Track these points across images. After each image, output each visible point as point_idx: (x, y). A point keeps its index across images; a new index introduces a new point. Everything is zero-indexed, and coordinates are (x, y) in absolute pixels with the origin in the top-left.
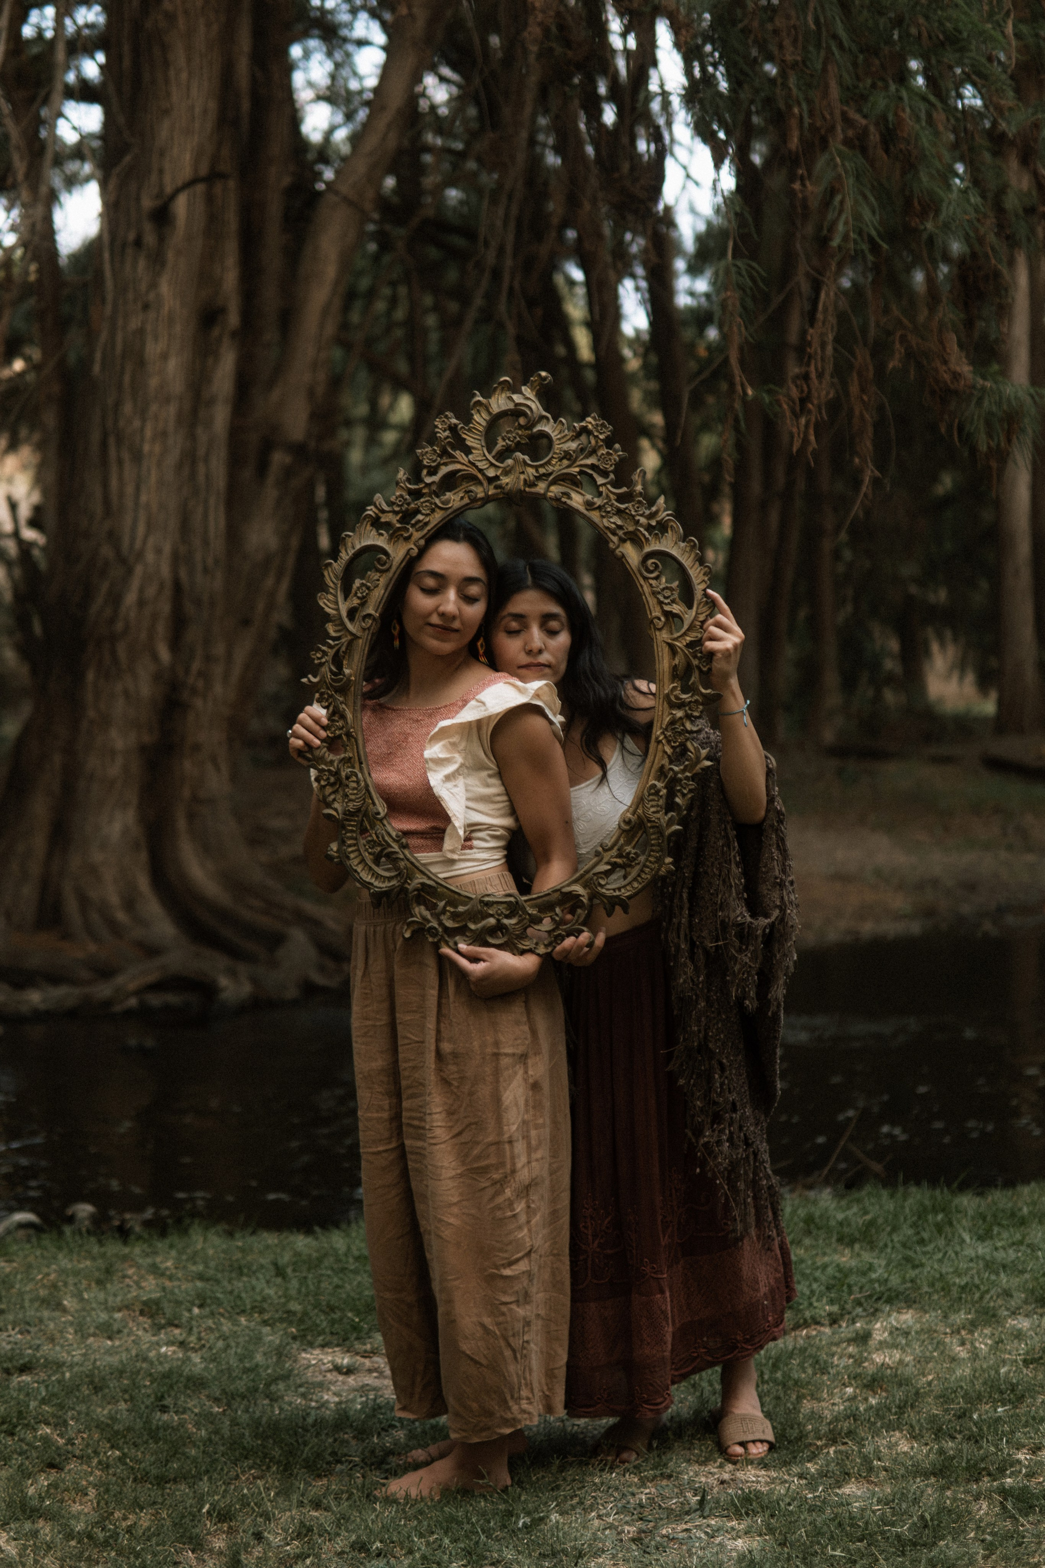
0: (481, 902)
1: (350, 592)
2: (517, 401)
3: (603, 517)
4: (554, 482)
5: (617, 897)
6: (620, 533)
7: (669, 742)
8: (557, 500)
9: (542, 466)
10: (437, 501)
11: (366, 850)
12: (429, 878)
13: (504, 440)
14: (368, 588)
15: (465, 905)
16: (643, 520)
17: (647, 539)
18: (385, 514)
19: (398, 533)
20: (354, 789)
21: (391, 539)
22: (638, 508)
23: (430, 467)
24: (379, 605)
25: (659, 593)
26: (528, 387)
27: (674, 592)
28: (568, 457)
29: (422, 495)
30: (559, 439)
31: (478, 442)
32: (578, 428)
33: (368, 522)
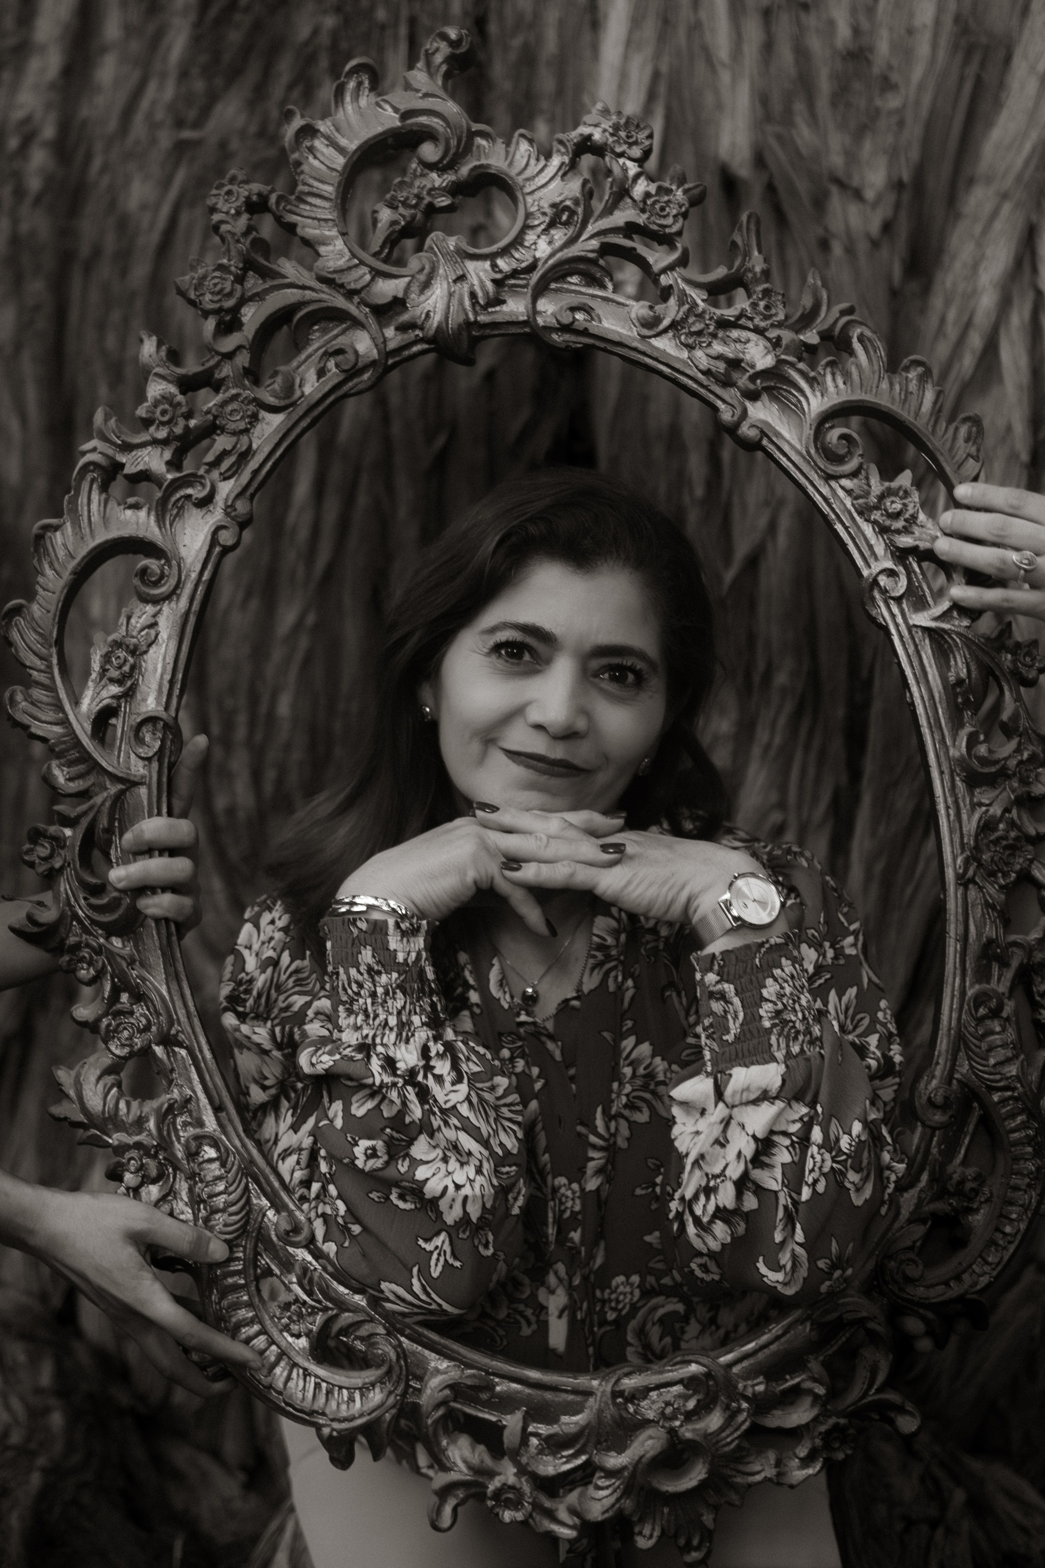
0: (618, 1393)
2: (403, 107)
3: (687, 347)
4: (545, 287)
5: (959, 1298)
6: (739, 379)
7: (990, 877)
8: (562, 328)
10: (259, 392)
13: (393, 208)
14: (134, 651)
15: (575, 1414)
16: (788, 337)
17: (813, 383)
18: (134, 453)
19: (178, 496)
20: (218, 1180)
21: (163, 515)
22: (767, 308)
23: (222, 312)
24: (170, 690)
25: (874, 509)
26: (421, 70)
27: (908, 499)
28: (563, 218)
29: (218, 385)
30: (531, 180)
31: (332, 225)
32: (570, 145)
33: (92, 482)
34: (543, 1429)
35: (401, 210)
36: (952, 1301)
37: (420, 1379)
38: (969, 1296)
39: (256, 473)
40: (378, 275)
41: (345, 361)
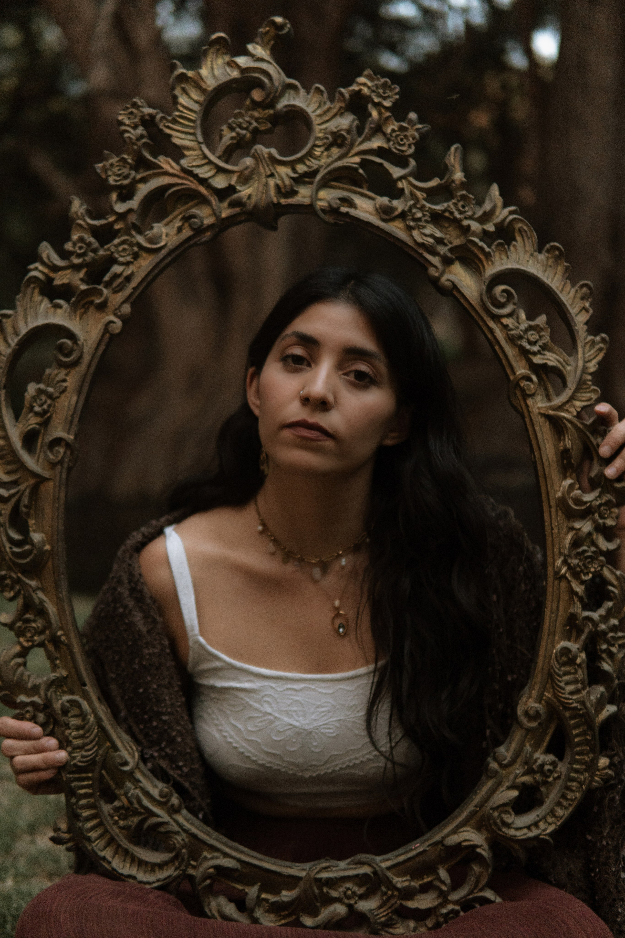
1: (22, 407)
2: (244, 66)
3: (410, 228)
4: (325, 184)
5: (536, 838)
6: (442, 250)
7: (576, 575)
8: (333, 211)
9: (301, 160)
10: (140, 239)
11: (116, 823)
13: (232, 129)
14: (50, 396)
16: (475, 226)
17: (488, 255)
18: (60, 273)
19: (85, 301)
20: (78, 728)
21: (75, 312)
22: (463, 207)
23: (121, 187)
24: (72, 421)
25: (521, 337)
26: (257, 43)
27: (543, 333)
28: (339, 142)
29: (116, 234)
30: (320, 116)
31: (192, 137)
32: (347, 96)
33: (34, 289)
34: (271, 898)
35: (238, 130)
36: (529, 839)
37: (197, 860)
38: (541, 837)
39: (135, 289)
40: (220, 170)
41: (195, 223)
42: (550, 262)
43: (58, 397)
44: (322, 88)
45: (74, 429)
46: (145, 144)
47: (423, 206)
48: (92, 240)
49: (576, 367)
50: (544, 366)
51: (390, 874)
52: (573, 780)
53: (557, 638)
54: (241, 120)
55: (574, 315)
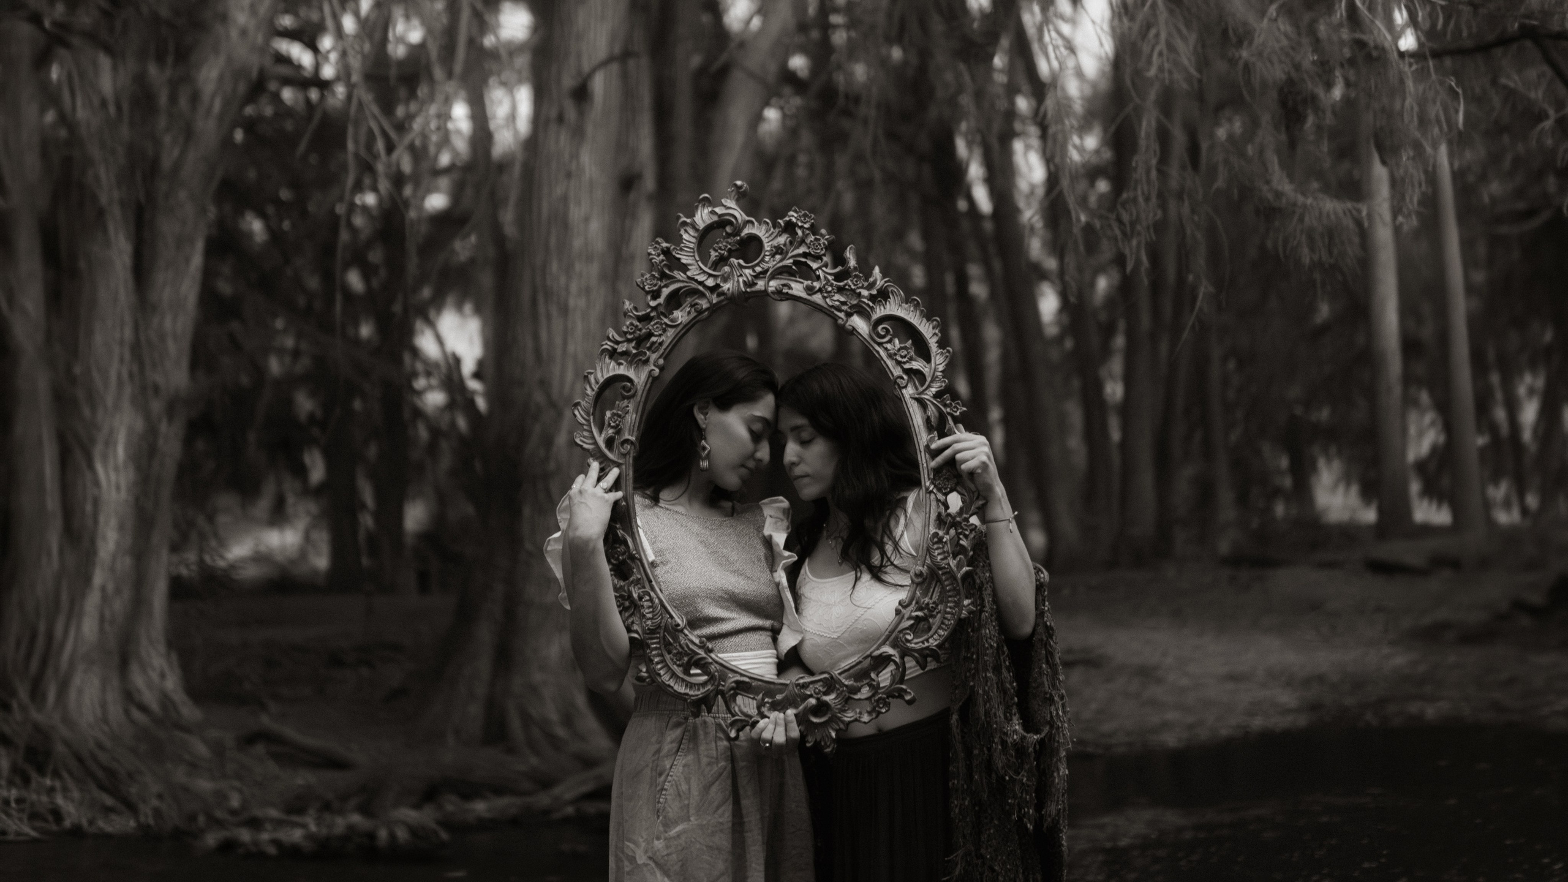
0: (797, 685)
1: (603, 424)
2: (720, 213)
3: (825, 298)
4: (772, 277)
5: (927, 648)
6: (845, 308)
8: (779, 292)
9: (758, 265)
10: (666, 320)
11: (675, 663)
12: (742, 675)
13: (716, 251)
14: (619, 416)
15: (781, 693)
16: (865, 293)
17: (872, 308)
18: (620, 345)
19: (636, 359)
20: (649, 607)
21: (631, 366)
22: (856, 281)
23: (653, 291)
24: (633, 429)
25: (895, 354)
26: (727, 198)
27: (909, 350)
28: (779, 251)
29: (652, 319)
30: (767, 237)
31: (693, 258)
32: (783, 224)
33: (606, 355)
34: (770, 701)
35: (719, 251)
36: (923, 649)
37: (724, 681)
38: (931, 647)
39: (665, 349)
40: (710, 275)
41: (698, 308)
42: (912, 309)
43: (624, 417)
44: (768, 221)
45: (635, 434)
46: (665, 265)
47: (833, 284)
48: (638, 324)
49: (931, 369)
50: (912, 368)
51: (841, 678)
52: (949, 613)
53: (930, 528)
54: (720, 245)
55: (928, 339)
